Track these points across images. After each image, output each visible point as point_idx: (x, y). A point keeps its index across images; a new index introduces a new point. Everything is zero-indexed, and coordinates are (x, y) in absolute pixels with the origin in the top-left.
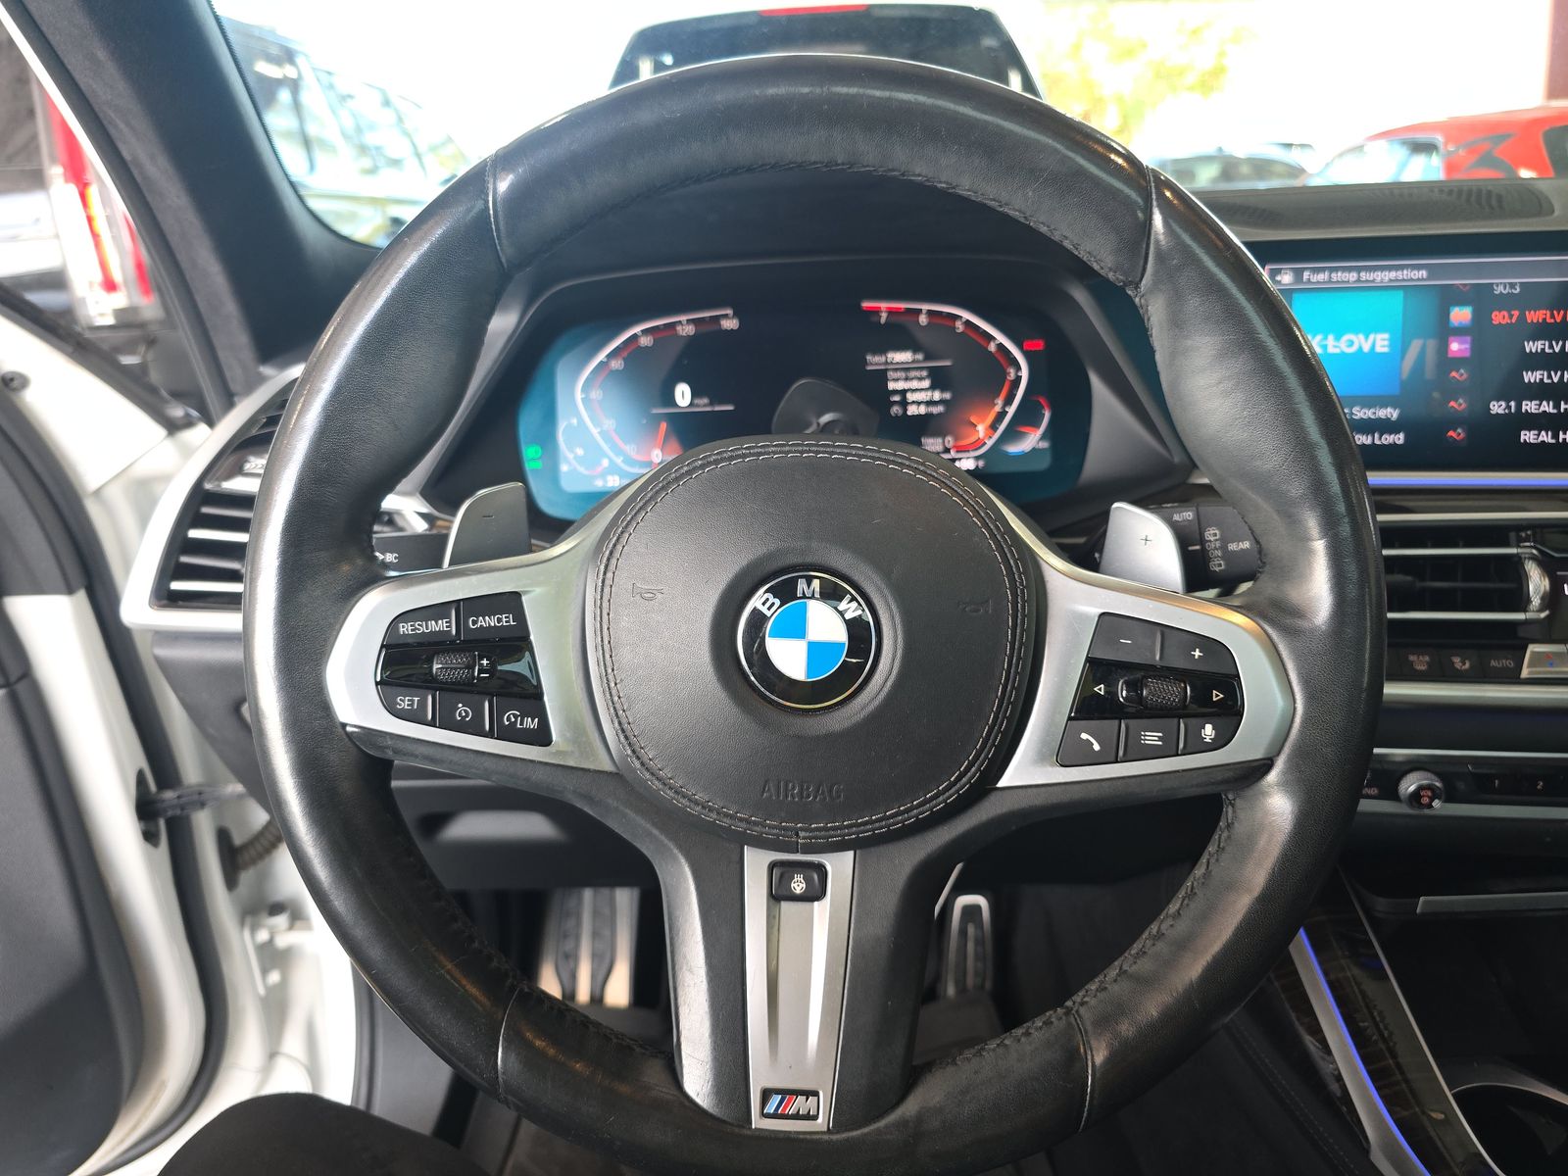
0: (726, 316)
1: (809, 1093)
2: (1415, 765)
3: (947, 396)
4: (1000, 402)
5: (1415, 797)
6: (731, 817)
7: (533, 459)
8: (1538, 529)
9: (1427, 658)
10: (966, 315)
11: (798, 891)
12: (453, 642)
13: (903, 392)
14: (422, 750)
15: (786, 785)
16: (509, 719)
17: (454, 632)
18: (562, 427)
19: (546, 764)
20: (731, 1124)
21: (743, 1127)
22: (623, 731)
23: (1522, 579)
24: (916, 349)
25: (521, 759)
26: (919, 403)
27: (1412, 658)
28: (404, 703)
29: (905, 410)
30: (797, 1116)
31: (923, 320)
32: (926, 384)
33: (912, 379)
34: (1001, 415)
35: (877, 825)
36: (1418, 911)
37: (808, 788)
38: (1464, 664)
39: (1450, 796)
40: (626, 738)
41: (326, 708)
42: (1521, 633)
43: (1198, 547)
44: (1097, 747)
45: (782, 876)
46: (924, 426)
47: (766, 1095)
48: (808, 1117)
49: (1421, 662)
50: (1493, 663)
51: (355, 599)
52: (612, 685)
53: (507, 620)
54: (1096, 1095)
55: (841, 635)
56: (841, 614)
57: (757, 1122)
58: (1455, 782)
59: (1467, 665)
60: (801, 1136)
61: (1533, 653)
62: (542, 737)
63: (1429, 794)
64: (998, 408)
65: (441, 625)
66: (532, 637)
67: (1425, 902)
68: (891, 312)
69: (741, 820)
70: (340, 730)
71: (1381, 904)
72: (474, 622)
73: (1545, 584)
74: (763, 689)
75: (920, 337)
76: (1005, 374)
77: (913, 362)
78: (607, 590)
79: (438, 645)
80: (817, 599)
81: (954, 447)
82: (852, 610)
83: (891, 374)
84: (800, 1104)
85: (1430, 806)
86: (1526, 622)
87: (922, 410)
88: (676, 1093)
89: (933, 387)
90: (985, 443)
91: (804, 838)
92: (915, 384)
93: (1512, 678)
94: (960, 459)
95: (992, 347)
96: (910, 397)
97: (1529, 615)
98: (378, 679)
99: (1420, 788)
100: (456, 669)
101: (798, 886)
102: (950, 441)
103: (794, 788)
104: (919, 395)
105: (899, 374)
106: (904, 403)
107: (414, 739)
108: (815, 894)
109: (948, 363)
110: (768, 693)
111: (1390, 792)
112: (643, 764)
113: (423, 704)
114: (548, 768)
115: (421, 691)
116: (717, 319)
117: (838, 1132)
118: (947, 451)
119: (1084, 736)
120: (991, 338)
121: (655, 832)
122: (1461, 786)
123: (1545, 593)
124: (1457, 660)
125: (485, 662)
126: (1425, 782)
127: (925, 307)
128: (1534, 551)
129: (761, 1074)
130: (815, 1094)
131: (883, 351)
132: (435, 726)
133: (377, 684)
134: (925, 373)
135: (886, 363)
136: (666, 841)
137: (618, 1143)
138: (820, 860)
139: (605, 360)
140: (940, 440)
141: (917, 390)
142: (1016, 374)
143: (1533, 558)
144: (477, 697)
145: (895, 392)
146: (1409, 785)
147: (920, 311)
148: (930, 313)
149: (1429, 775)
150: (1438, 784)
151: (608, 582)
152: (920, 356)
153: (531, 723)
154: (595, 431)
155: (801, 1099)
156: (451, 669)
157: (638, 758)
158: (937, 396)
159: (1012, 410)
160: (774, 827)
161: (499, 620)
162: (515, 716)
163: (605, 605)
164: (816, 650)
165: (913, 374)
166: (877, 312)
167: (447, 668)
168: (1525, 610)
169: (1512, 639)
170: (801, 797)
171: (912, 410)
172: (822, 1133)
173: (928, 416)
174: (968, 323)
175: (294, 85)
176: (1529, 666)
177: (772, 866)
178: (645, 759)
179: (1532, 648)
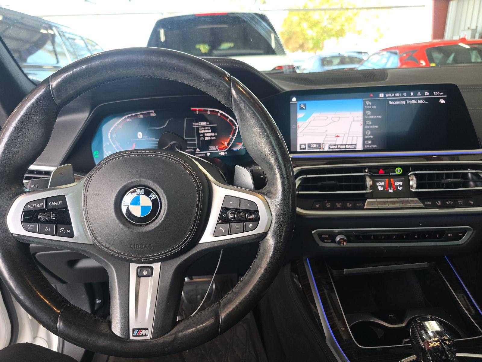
0: (152, 112)
1: (145, 329)
2: (340, 233)
3: (216, 134)
4: (231, 136)
5: (339, 242)
6: (123, 255)
7: (96, 155)
8: (370, 168)
9: (340, 204)
10: (221, 112)
11: (145, 274)
12: (45, 210)
13: (204, 133)
14: (35, 240)
15: (137, 245)
16: (61, 230)
17: (45, 207)
18: (104, 145)
19: (73, 242)
20: (124, 339)
21: (128, 339)
22: (92, 233)
23: (365, 181)
24: (206, 121)
25: (65, 241)
26: (208, 136)
27: (336, 204)
28: (30, 226)
29: (204, 138)
30: (142, 336)
31: (209, 113)
32: (210, 131)
33: (206, 130)
34: (231, 140)
35: (163, 255)
36: (344, 273)
37: (143, 246)
38: (350, 205)
39: (348, 241)
40: (93, 234)
41: (7, 229)
42: (366, 196)
43: (263, 176)
44: (224, 231)
45: (141, 270)
46: (210, 143)
47: (134, 330)
48: (146, 335)
49: (339, 205)
50: (358, 205)
51: (15, 199)
52: (88, 220)
53: (61, 203)
54: (222, 324)
55: (150, 204)
56: (150, 198)
57: (131, 338)
58: (350, 238)
59: (351, 205)
60: (143, 341)
61: (368, 202)
62: (71, 235)
63: (343, 241)
64: (230, 138)
65: (41, 205)
66: (68, 207)
67: (346, 271)
68: (199, 111)
69: (125, 255)
70: (11, 235)
71: (335, 272)
72: (51, 204)
73: (371, 183)
74: (129, 220)
75: (208, 118)
76: (232, 128)
77: (206, 125)
78: (86, 194)
79: (40, 211)
80: (143, 194)
81: (218, 149)
82: (153, 197)
83: (200, 128)
84: (143, 332)
85: (343, 244)
86: (366, 193)
87: (209, 138)
88: (109, 331)
89: (212, 132)
90: (227, 148)
91: (143, 260)
92: (207, 131)
93: (362, 208)
94: (220, 152)
95: (228, 120)
96: (206, 135)
97: (368, 191)
98: (22, 221)
99: (341, 239)
100: (45, 217)
101: (145, 273)
102: (217, 147)
103: (139, 246)
104: (208, 134)
105: (202, 128)
106: (204, 137)
107: (33, 237)
108: (150, 275)
109: (216, 125)
110: (131, 221)
111: (334, 241)
112: (97, 241)
113: (35, 227)
114: (73, 244)
115: (35, 224)
116: (149, 113)
117: (153, 339)
118: (217, 150)
119: (221, 228)
120: (228, 118)
121: (105, 260)
122: (352, 238)
123: (371, 185)
124: (348, 204)
125: (54, 215)
126: (342, 238)
127: (209, 109)
128: (369, 174)
129: (133, 325)
130: (147, 329)
131: (197, 122)
132: (39, 233)
133: (21, 222)
134: (210, 128)
135: (199, 125)
136: (108, 262)
137: (92, 346)
138: (151, 266)
139: (117, 125)
140: (215, 147)
141: (208, 133)
142: (235, 128)
143: (368, 176)
144: (52, 225)
145: (202, 133)
146: (338, 239)
147: (208, 110)
148: (210, 111)
149: (344, 236)
150: (345, 238)
151: (86, 192)
152: (208, 123)
153: (68, 231)
154: (114, 146)
155: (144, 331)
156: (44, 217)
157: (96, 240)
158: (213, 134)
159: (234, 138)
160: (135, 257)
161: (58, 203)
162: (63, 230)
163: (86, 198)
164: (143, 209)
165: (206, 128)
166: (195, 111)
167: (42, 217)
168: (366, 190)
169: (363, 198)
170: (141, 248)
171: (206, 138)
172: (149, 339)
173: (211, 140)
174: (221, 114)
175: (53, 36)
176: (367, 205)
177: (138, 268)
178: (98, 240)
179: (368, 200)
